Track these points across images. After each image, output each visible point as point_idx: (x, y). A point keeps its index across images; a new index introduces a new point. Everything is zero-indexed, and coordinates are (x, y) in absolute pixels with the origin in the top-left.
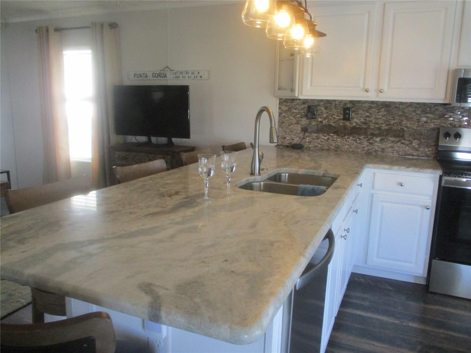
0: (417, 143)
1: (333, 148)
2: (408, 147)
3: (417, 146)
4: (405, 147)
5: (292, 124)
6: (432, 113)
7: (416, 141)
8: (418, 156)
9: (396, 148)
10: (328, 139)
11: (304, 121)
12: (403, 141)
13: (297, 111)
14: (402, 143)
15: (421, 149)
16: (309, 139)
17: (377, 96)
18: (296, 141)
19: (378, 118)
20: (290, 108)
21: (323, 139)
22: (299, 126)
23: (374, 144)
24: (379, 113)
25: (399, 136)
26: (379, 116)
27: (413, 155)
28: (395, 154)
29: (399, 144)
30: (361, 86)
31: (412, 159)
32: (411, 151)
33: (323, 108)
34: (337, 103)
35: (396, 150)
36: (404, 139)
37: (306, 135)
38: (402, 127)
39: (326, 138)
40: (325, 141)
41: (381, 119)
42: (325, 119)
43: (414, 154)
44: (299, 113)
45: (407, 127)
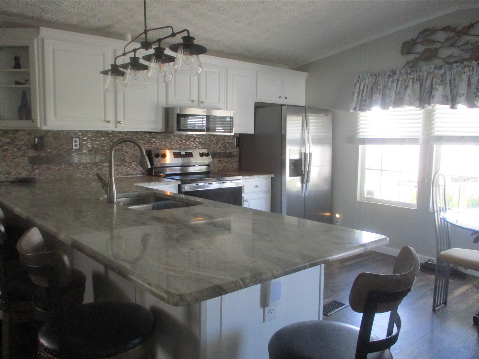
0: (135, 164)
1: (65, 177)
2: (129, 168)
3: (135, 166)
4: (127, 169)
5: (17, 157)
6: (142, 140)
7: (134, 163)
8: (136, 174)
9: (120, 170)
10: (60, 169)
11: (32, 153)
12: (125, 164)
13: (22, 143)
14: (124, 165)
15: (138, 169)
16: (38, 172)
17: (116, 127)
18: (24, 174)
19: (104, 146)
20: (12, 140)
21: (54, 169)
22: (27, 159)
23: (102, 169)
24: (104, 141)
25: (121, 160)
26: (104, 143)
27: (133, 175)
28: (119, 175)
29: (122, 166)
30: (103, 118)
31: (133, 178)
32: (131, 172)
33: (51, 139)
34: (65, 133)
35: (120, 172)
36: (126, 162)
37: (35, 167)
38: (122, 152)
39: (57, 168)
40: (57, 171)
41: (105, 147)
42: (55, 149)
43: (134, 173)
44: (24, 145)
45: (127, 152)
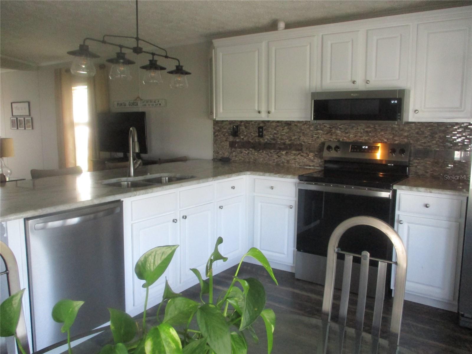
0: (313, 155)
1: (252, 161)
2: (306, 159)
3: (313, 158)
4: (304, 159)
5: (223, 141)
6: (322, 130)
7: (311, 154)
8: (313, 166)
9: (297, 160)
10: (248, 153)
11: (231, 139)
12: (302, 154)
13: (225, 130)
14: (302, 156)
15: (315, 160)
16: (235, 154)
18: (226, 155)
19: (283, 135)
20: (221, 128)
21: (245, 153)
22: (228, 143)
23: (281, 157)
24: (284, 131)
25: (298, 150)
26: (283, 133)
27: (310, 166)
28: (297, 165)
29: (299, 156)
30: (256, 108)
31: (310, 169)
32: (308, 162)
33: (243, 128)
34: (253, 123)
35: (297, 162)
36: (303, 152)
37: (233, 150)
38: (300, 142)
39: (247, 152)
40: (246, 155)
41: (285, 136)
42: (246, 136)
43: (311, 165)
44: (227, 132)
45: (304, 142)
